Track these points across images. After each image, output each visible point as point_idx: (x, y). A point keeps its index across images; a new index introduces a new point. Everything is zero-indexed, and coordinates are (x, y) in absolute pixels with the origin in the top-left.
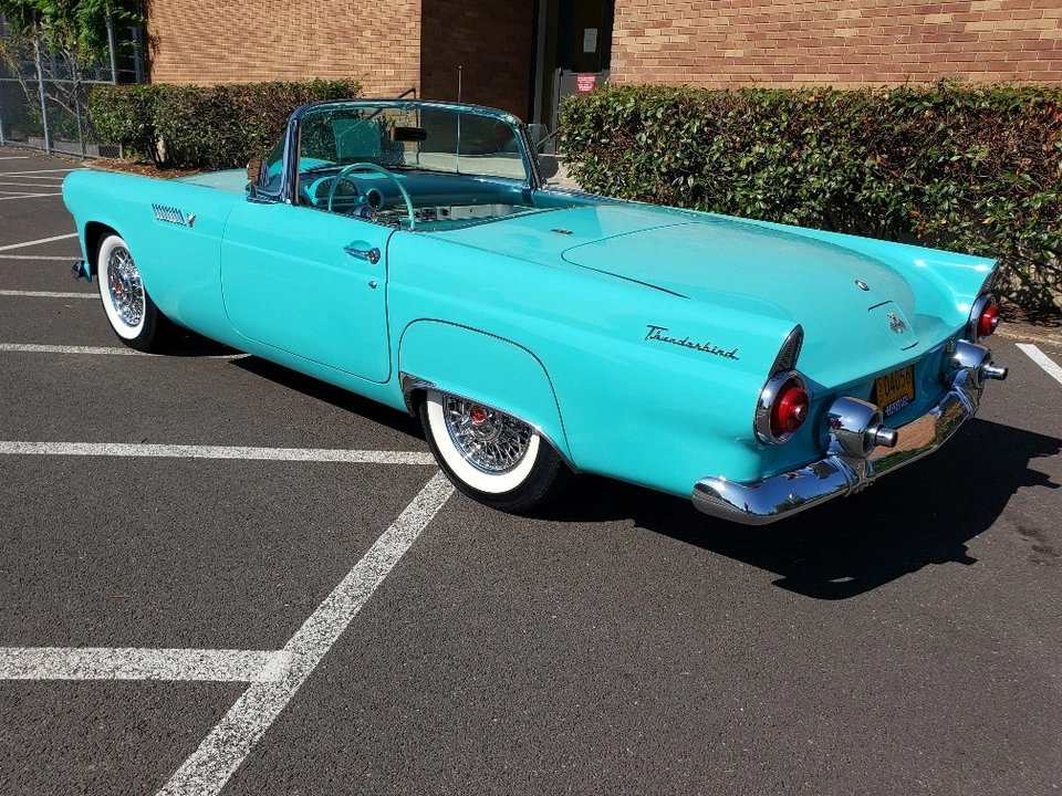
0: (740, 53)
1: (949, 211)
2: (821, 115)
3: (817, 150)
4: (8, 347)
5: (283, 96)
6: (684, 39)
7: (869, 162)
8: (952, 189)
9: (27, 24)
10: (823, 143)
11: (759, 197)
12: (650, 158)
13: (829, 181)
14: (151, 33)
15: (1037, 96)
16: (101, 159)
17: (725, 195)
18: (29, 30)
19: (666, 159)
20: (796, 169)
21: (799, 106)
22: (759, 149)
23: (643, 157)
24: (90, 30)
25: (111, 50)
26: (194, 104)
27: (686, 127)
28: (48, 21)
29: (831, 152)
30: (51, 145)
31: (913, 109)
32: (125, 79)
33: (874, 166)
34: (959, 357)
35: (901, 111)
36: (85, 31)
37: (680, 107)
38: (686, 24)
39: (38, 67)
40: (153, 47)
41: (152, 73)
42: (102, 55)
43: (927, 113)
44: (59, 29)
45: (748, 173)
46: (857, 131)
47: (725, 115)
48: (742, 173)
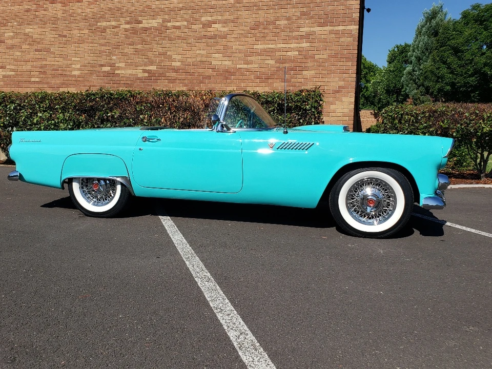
0: (37, 80)
2: (62, 100)
3: (62, 114)
6: (13, 73)
7: (81, 117)
13: (68, 125)
19: (3, 121)
20: (55, 122)
21: (53, 97)
22: (40, 115)
27: (8, 107)
31: (92, 97)
33: (83, 119)
35: (89, 98)
37: (5, 99)
38: (13, 67)
43: (97, 99)
45: (38, 125)
46: (75, 107)
47: (24, 102)
48: (35, 124)
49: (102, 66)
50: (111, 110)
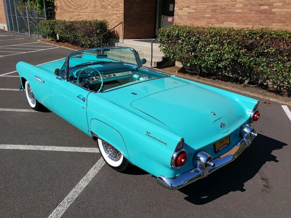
0: (209, 15)
1: (264, 66)
2: (229, 37)
3: (227, 47)
4: (2, 109)
5: (87, 25)
7: (241, 51)
8: (264, 60)
9: (24, 2)
10: (229, 45)
11: (211, 59)
12: (182, 47)
13: (230, 56)
14: (55, 5)
15: (289, 35)
16: (43, 39)
17: (203, 58)
18: (24, 4)
19: (186, 47)
20: (221, 52)
21: (222, 34)
22: (211, 46)
23: (180, 46)
24: (39, 4)
25: (45, 10)
26: (65, 26)
28: (29, 2)
29: (231, 47)
30: (31, 35)
31: (254, 36)
32: (48, 18)
33: (243, 52)
34: (246, 130)
35: (250, 37)
36: (38, 5)
37: (190, 33)
38: (194, 7)
39: (27, 14)
40: (56, 8)
41: (56, 16)
42: (42, 11)
43: (258, 38)
44: (32, 4)
45: (208, 52)
46: (238, 42)
47: (202, 36)
48: (207, 52)
49: (262, 5)
50: (268, 48)
